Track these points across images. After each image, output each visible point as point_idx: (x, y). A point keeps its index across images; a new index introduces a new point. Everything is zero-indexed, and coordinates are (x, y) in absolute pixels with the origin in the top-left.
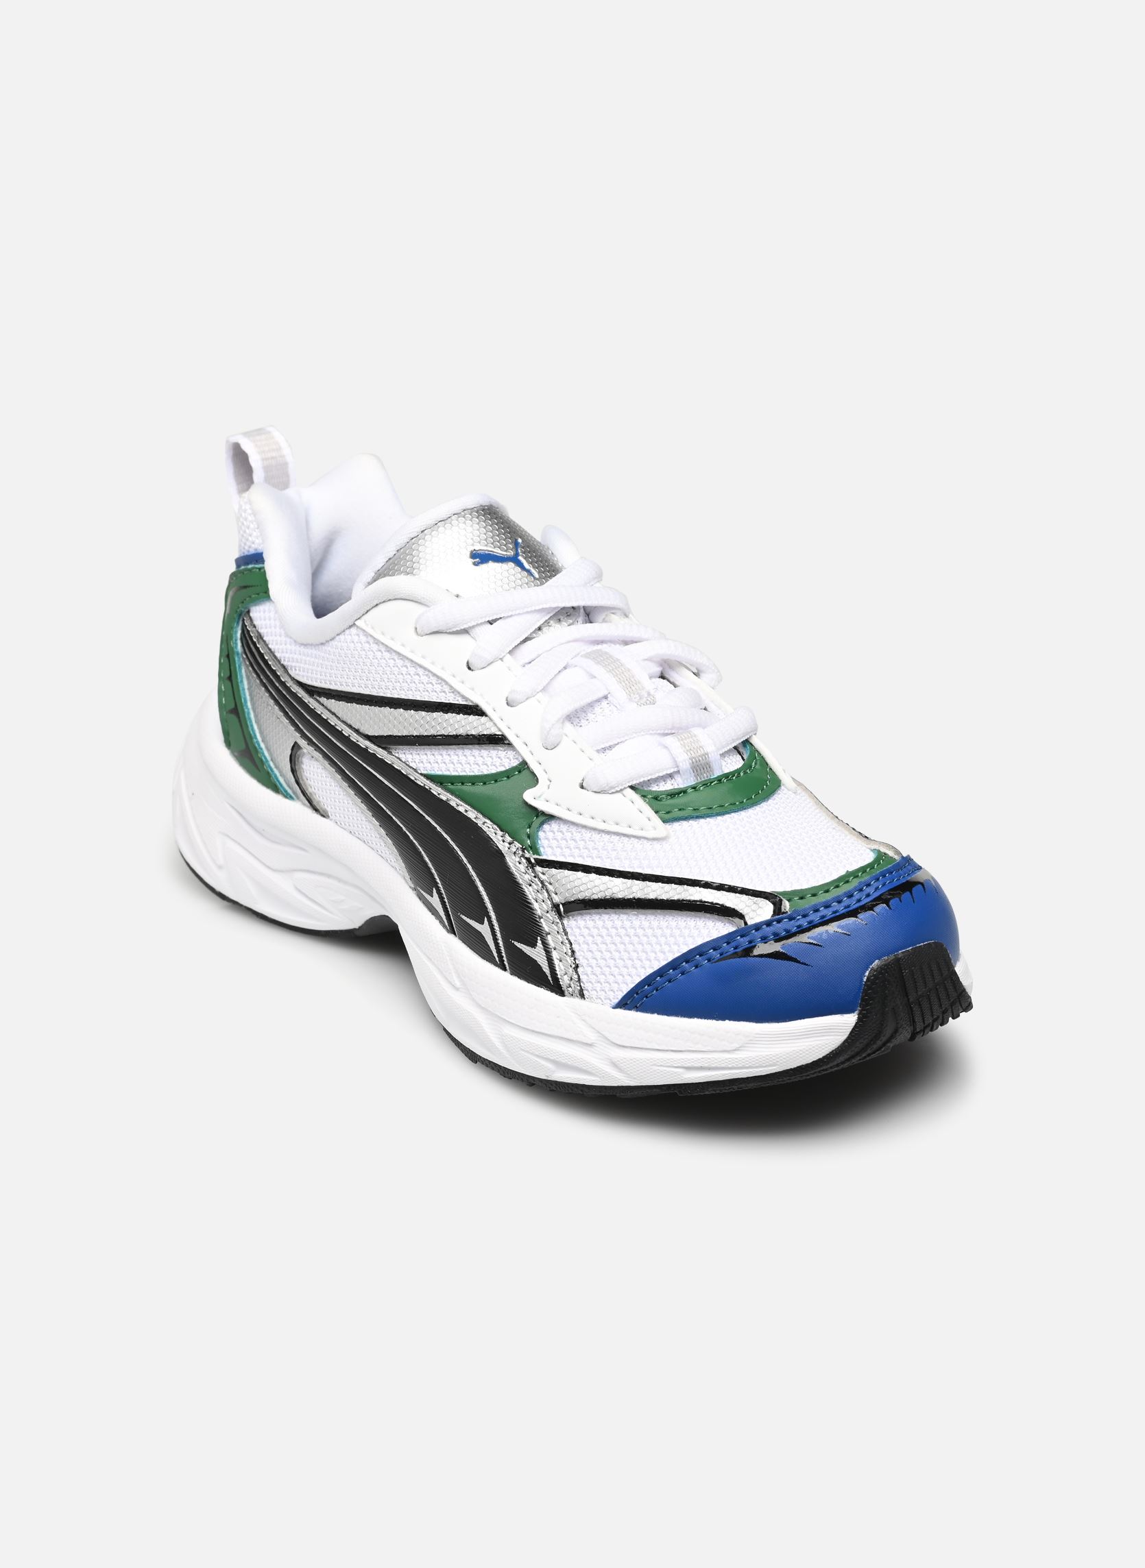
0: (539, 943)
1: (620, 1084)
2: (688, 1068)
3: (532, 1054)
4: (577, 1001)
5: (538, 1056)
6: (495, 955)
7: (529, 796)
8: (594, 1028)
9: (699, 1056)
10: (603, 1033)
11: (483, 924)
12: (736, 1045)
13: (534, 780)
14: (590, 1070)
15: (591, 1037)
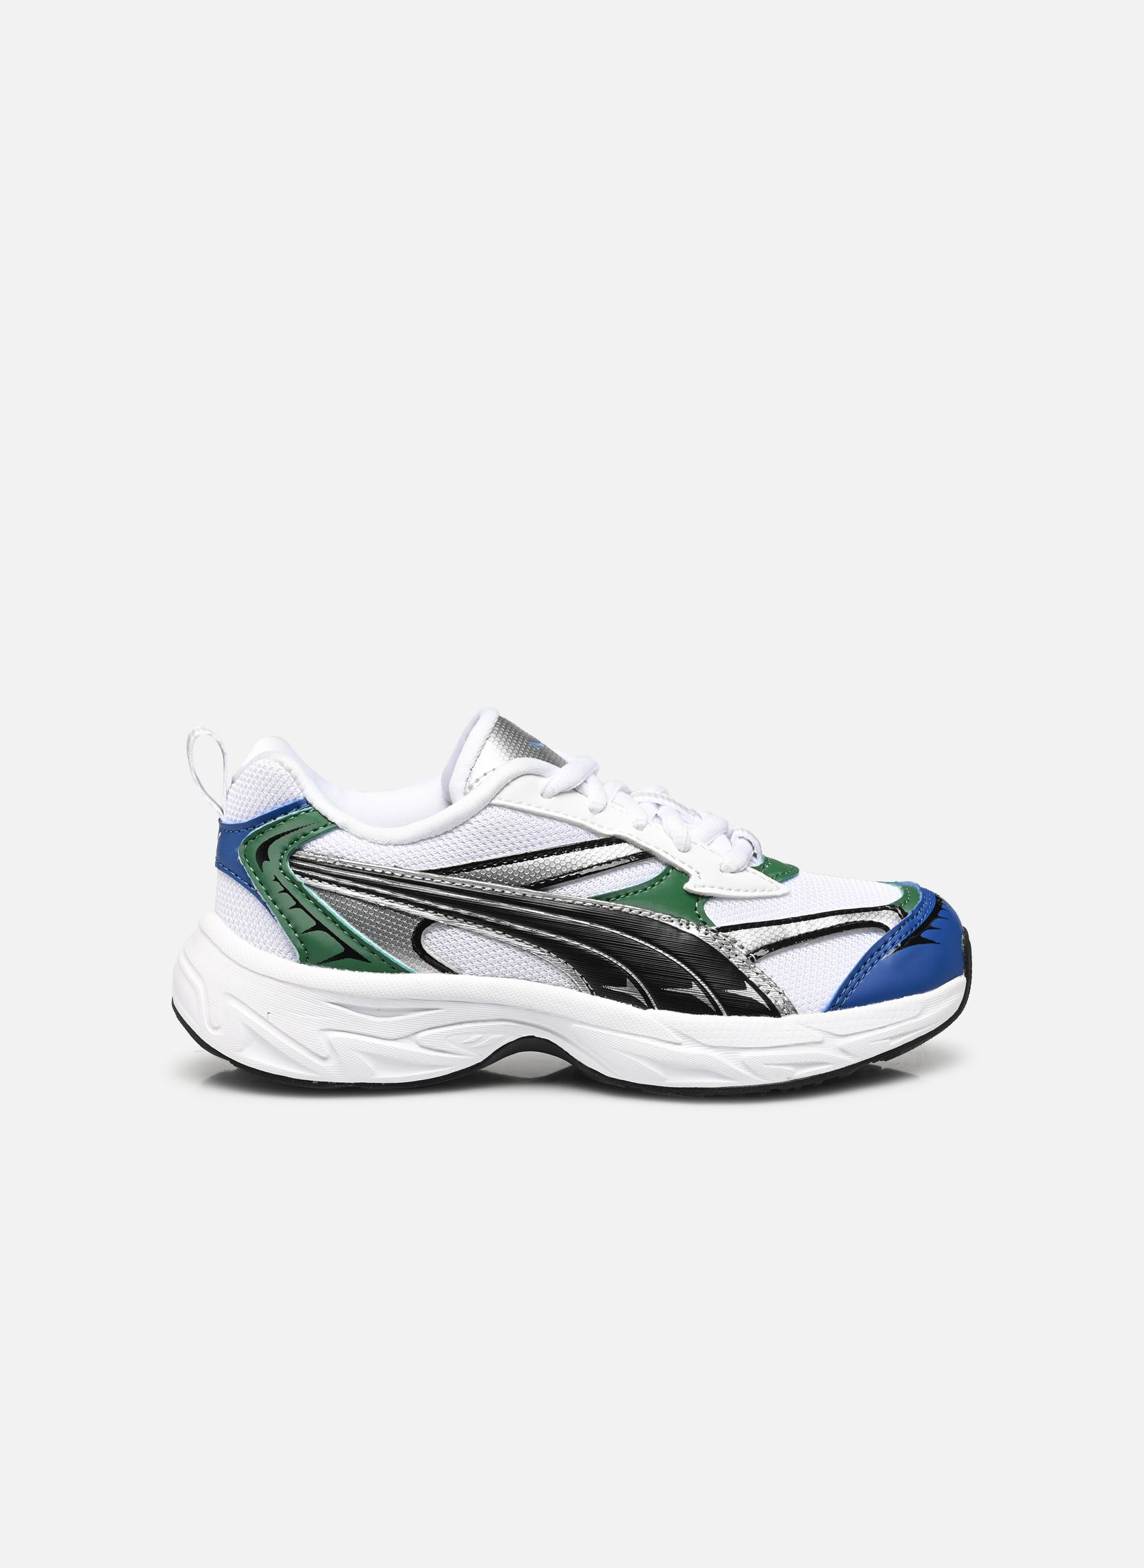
0: (748, 985)
1: (847, 1065)
2: (892, 1038)
3: (775, 1064)
4: (793, 1017)
5: (780, 1064)
6: (711, 1006)
7: (688, 886)
8: (820, 1030)
9: (897, 1026)
10: (828, 1031)
11: (691, 987)
12: (917, 1012)
13: (685, 876)
14: (825, 1061)
15: (819, 1036)
